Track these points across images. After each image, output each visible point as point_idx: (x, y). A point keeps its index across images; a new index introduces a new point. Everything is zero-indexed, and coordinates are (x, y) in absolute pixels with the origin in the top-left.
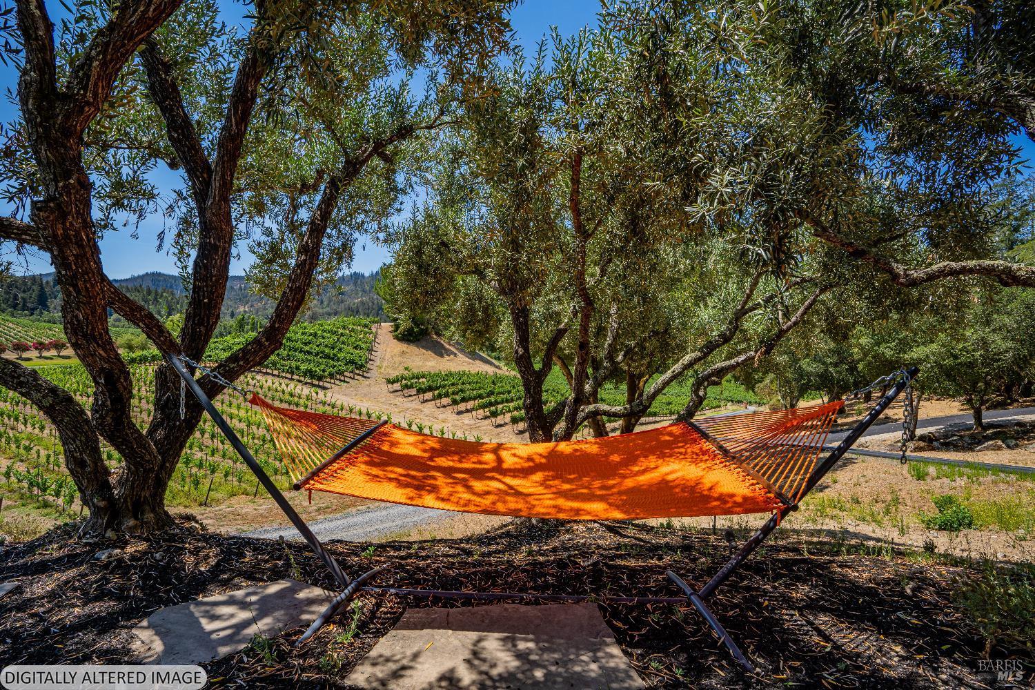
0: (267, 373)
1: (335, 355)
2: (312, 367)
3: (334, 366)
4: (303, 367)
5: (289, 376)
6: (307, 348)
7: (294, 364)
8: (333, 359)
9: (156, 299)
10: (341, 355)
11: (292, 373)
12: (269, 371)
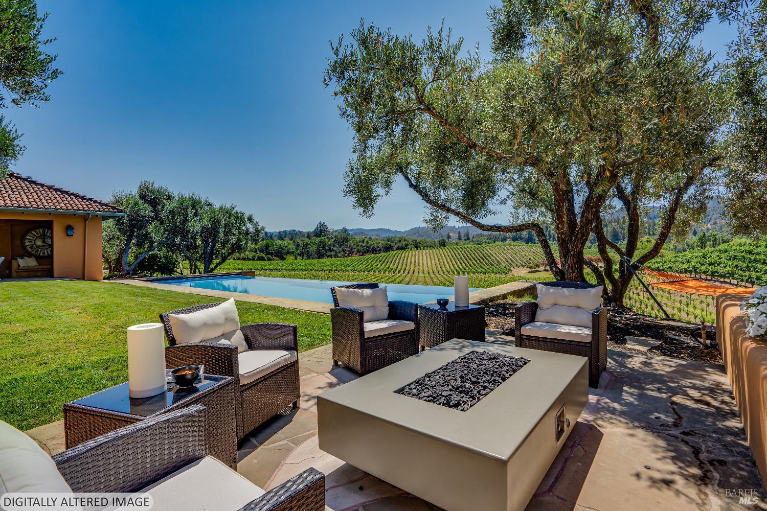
7: (756, 274)
12: (726, 280)
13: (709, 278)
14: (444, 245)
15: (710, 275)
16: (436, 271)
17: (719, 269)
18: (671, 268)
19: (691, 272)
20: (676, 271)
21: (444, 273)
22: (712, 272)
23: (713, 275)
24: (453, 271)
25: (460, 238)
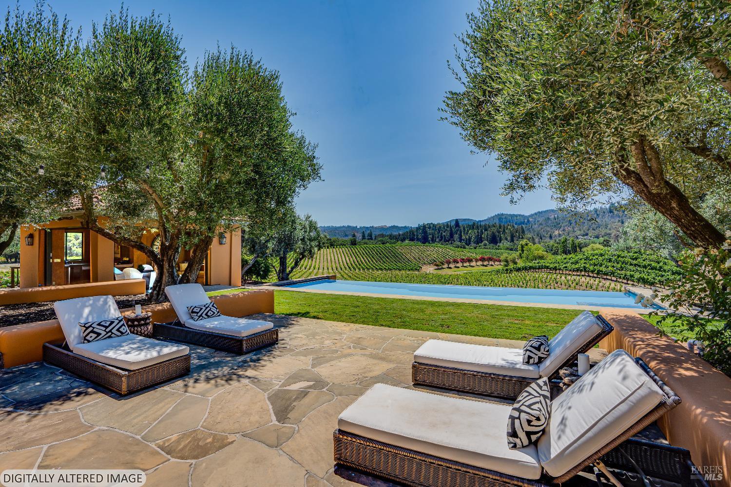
0: (607, 279)
1: (661, 267)
2: (643, 275)
3: (662, 276)
4: (637, 275)
5: (625, 281)
6: (635, 262)
7: (628, 273)
8: (660, 270)
9: (504, 230)
10: (666, 267)
11: (628, 280)
12: (609, 277)
13: (595, 275)
14: (355, 244)
15: (596, 274)
16: (343, 267)
17: (603, 269)
18: (566, 267)
19: (581, 271)
20: (570, 270)
21: (341, 269)
22: (598, 271)
23: (598, 273)
24: (353, 267)
25: (364, 237)
